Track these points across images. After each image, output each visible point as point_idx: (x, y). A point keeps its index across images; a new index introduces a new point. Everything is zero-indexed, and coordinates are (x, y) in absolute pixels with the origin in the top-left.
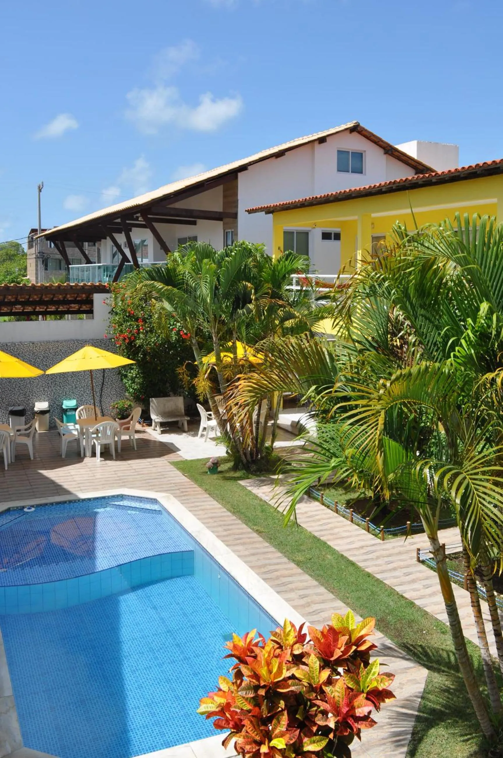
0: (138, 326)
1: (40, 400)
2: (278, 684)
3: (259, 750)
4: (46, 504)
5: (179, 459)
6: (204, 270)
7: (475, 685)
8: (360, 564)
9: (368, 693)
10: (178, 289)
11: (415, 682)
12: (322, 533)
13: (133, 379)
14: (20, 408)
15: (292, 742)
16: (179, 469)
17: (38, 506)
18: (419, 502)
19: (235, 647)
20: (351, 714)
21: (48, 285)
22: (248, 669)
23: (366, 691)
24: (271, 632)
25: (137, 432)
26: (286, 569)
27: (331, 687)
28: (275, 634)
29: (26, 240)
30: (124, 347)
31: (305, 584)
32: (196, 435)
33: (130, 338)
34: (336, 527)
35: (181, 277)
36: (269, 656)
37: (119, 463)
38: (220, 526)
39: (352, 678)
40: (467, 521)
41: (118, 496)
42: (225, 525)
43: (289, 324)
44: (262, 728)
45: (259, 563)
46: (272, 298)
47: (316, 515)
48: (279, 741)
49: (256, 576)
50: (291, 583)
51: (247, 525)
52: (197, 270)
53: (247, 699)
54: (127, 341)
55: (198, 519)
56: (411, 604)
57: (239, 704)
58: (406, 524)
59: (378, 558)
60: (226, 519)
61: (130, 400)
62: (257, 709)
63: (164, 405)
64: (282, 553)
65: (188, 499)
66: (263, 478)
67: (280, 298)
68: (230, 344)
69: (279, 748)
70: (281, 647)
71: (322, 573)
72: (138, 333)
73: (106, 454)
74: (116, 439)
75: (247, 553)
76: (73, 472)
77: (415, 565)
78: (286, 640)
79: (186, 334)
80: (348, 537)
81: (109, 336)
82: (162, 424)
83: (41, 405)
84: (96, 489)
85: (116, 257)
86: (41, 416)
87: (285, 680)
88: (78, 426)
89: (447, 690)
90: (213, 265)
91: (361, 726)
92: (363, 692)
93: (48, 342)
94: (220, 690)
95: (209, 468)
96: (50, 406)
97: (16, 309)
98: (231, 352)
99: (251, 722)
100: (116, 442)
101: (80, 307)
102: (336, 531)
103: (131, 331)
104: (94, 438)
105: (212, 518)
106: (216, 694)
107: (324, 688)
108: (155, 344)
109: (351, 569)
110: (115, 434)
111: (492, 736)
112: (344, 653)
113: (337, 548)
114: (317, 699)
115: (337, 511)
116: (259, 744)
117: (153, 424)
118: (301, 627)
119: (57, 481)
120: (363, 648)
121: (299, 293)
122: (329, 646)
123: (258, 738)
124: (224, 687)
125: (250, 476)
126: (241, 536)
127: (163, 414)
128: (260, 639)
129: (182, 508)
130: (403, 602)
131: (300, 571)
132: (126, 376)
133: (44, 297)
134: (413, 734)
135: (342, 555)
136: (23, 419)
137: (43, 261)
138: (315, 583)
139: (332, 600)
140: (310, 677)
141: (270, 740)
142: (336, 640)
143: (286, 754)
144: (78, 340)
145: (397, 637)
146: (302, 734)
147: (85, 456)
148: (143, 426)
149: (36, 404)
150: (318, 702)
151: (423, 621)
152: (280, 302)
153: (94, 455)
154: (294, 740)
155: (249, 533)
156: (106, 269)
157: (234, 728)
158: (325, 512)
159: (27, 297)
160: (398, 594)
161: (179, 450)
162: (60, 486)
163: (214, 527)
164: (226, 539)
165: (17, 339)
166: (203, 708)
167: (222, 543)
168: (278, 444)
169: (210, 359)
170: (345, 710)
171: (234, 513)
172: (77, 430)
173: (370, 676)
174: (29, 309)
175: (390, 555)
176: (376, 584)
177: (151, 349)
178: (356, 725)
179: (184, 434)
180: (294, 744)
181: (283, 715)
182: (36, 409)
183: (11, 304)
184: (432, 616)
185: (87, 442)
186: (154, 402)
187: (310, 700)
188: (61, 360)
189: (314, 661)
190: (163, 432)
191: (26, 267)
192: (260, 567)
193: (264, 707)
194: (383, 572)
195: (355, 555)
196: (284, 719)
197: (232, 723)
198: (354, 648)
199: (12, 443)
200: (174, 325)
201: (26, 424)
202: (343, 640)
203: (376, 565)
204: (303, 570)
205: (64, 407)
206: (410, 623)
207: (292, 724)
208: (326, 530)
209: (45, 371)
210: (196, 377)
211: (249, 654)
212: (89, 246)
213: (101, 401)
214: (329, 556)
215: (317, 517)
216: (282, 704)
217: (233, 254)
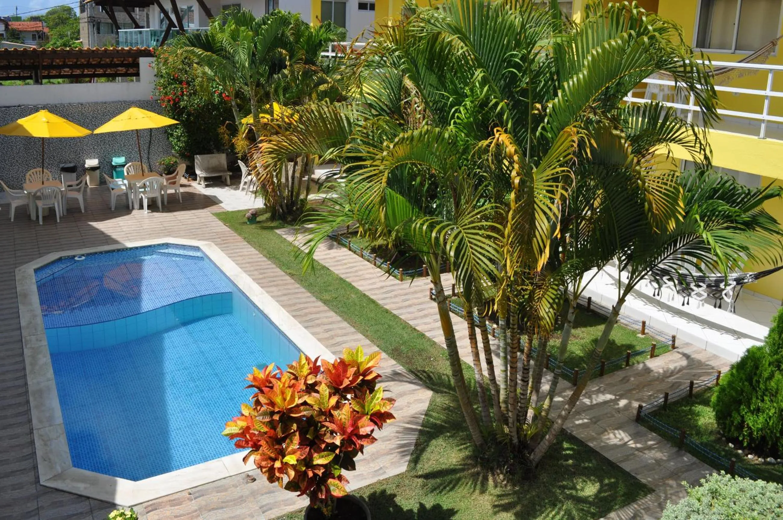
0: (182, 88)
1: (90, 158)
2: (291, 410)
3: (274, 465)
4: (96, 253)
5: (221, 211)
6: (241, 37)
7: (470, 404)
8: (380, 302)
9: (372, 415)
10: (217, 55)
11: (420, 401)
12: (348, 275)
13: (178, 138)
14: (72, 165)
15: (302, 458)
16: (220, 219)
17: (88, 255)
18: (423, 252)
19: (255, 379)
20: (355, 433)
21: (95, 49)
22: (265, 398)
23: (370, 413)
24: (288, 365)
25: (182, 186)
26: (315, 307)
27: (338, 411)
28: (291, 367)
29: (78, 4)
30: (169, 108)
31: (330, 320)
32: (237, 188)
33: (174, 100)
34: (361, 270)
35: (219, 45)
36: (284, 386)
37: (165, 214)
38: (256, 270)
39: (358, 403)
40: (460, 270)
41: (163, 244)
42: (260, 269)
43: (322, 88)
44: (276, 447)
45: (290, 302)
46: (305, 63)
47: (344, 260)
48: (291, 458)
49: (287, 314)
50: (318, 319)
51: (281, 269)
52: (234, 36)
53: (264, 423)
54: (172, 103)
55: (237, 264)
56: (422, 336)
57: (257, 427)
58: (422, 267)
59: (396, 296)
60: (263, 264)
61: (176, 157)
62: (272, 431)
63: (208, 161)
64: (311, 293)
65: (228, 247)
66: (297, 227)
67: (314, 64)
68: (268, 106)
69: (291, 463)
70: (296, 378)
71: (345, 310)
72: (182, 95)
73: (153, 206)
74: (163, 193)
75: (280, 293)
76: (121, 223)
77: (428, 302)
78: (301, 372)
79: (228, 96)
80: (370, 279)
81: (155, 98)
82: (206, 179)
83: (92, 162)
84: (143, 239)
85: (164, 22)
86: (92, 172)
87: (298, 406)
88: (126, 182)
89: (448, 409)
90: (251, 33)
91: (364, 442)
92: (367, 414)
93: (96, 103)
94: (243, 415)
95: (248, 219)
96: (100, 163)
97: (65, 72)
98: (268, 113)
99: (267, 442)
100: (162, 196)
101: (127, 70)
102: (360, 273)
103: (175, 94)
104: (142, 192)
105: (249, 263)
106: (239, 419)
107: (332, 412)
108: (198, 106)
109: (372, 306)
110: (162, 188)
111: (481, 445)
112: (352, 382)
113: (360, 288)
114: (326, 421)
115: (362, 256)
116: (274, 460)
117: (198, 178)
118: (316, 360)
119: (106, 232)
120: (369, 378)
121: (333, 59)
122: (339, 376)
123: (273, 455)
124: (246, 412)
125: (286, 225)
126: (275, 279)
127: (207, 170)
128: (278, 371)
129: (222, 254)
130: (415, 334)
131: (326, 308)
132: (172, 135)
133: (91, 60)
134: (417, 445)
135: (364, 295)
136: (74, 175)
137: (94, 25)
138: (339, 318)
139: (353, 333)
140: (320, 403)
141: (284, 456)
142: (345, 371)
143: (297, 468)
144: (125, 102)
145: (407, 363)
146: (312, 451)
147: (133, 209)
148: (189, 181)
149: (87, 161)
150: (327, 424)
151: (431, 350)
152: (313, 68)
153: (141, 207)
154: (304, 456)
155: (282, 276)
156: (154, 33)
157: (252, 447)
158: (351, 257)
159: (75, 60)
160: (411, 327)
161: (222, 202)
162: (109, 236)
163: (250, 271)
164: (260, 281)
165: (66, 100)
166: (227, 431)
167: (257, 285)
168: (311, 197)
169: (249, 120)
170: (349, 430)
171: (269, 259)
172: (125, 185)
173: (375, 401)
174: (78, 72)
175: (406, 294)
176: (392, 319)
177: (194, 110)
178: (359, 442)
179: (227, 188)
180: (304, 459)
181: (295, 435)
182: (86, 166)
183: (59, 67)
184: (440, 346)
185: (135, 196)
186: (198, 159)
187: (320, 422)
188: (109, 120)
189: (324, 389)
190: (207, 186)
191: (79, 30)
192: (290, 305)
193: (279, 430)
194: (400, 308)
195: (376, 294)
196: (296, 439)
197: (250, 443)
198: (361, 378)
199: (64, 198)
200: (216, 87)
201: (77, 179)
202: (351, 371)
203: (393, 303)
204: (329, 307)
205: (113, 164)
206: (420, 351)
207: (303, 443)
208: (350, 272)
209: (93, 130)
210: (236, 136)
211: (267, 384)
212: (140, 11)
213: (148, 158)
214: (353, 296)
215: (344, 262)
216: (295, 427)
217: (269, 22)
